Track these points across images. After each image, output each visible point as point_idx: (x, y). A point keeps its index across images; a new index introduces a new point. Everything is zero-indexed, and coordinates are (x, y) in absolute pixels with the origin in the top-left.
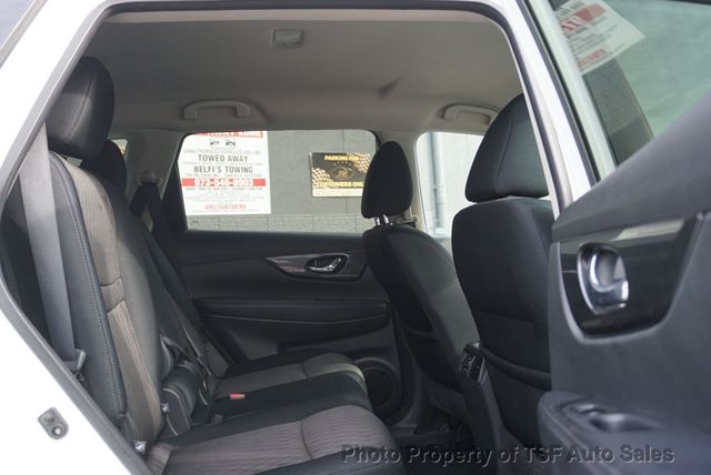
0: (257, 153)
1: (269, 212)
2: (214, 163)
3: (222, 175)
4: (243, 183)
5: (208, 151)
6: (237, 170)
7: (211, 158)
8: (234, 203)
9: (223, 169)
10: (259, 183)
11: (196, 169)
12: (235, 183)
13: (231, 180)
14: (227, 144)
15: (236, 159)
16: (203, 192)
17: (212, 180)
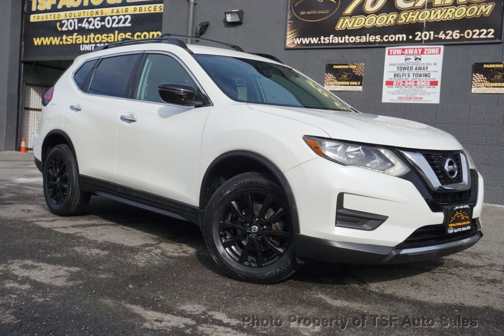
0: (435, 64)
1: (439, 103)
2: (406, 72)
3: (410, 79)
4: (423, 83)
5: (403, 64)
6: (420, 76)
7: (405, 69)
8: (416, 96)
9: (411, 75)
10: (434, 83)
11: (395, 75)
12: (418, 83)
13: (416, 82)
14: (416, 59)
15: (420, 69)
16: (398, 89)
17: (404, 82)
